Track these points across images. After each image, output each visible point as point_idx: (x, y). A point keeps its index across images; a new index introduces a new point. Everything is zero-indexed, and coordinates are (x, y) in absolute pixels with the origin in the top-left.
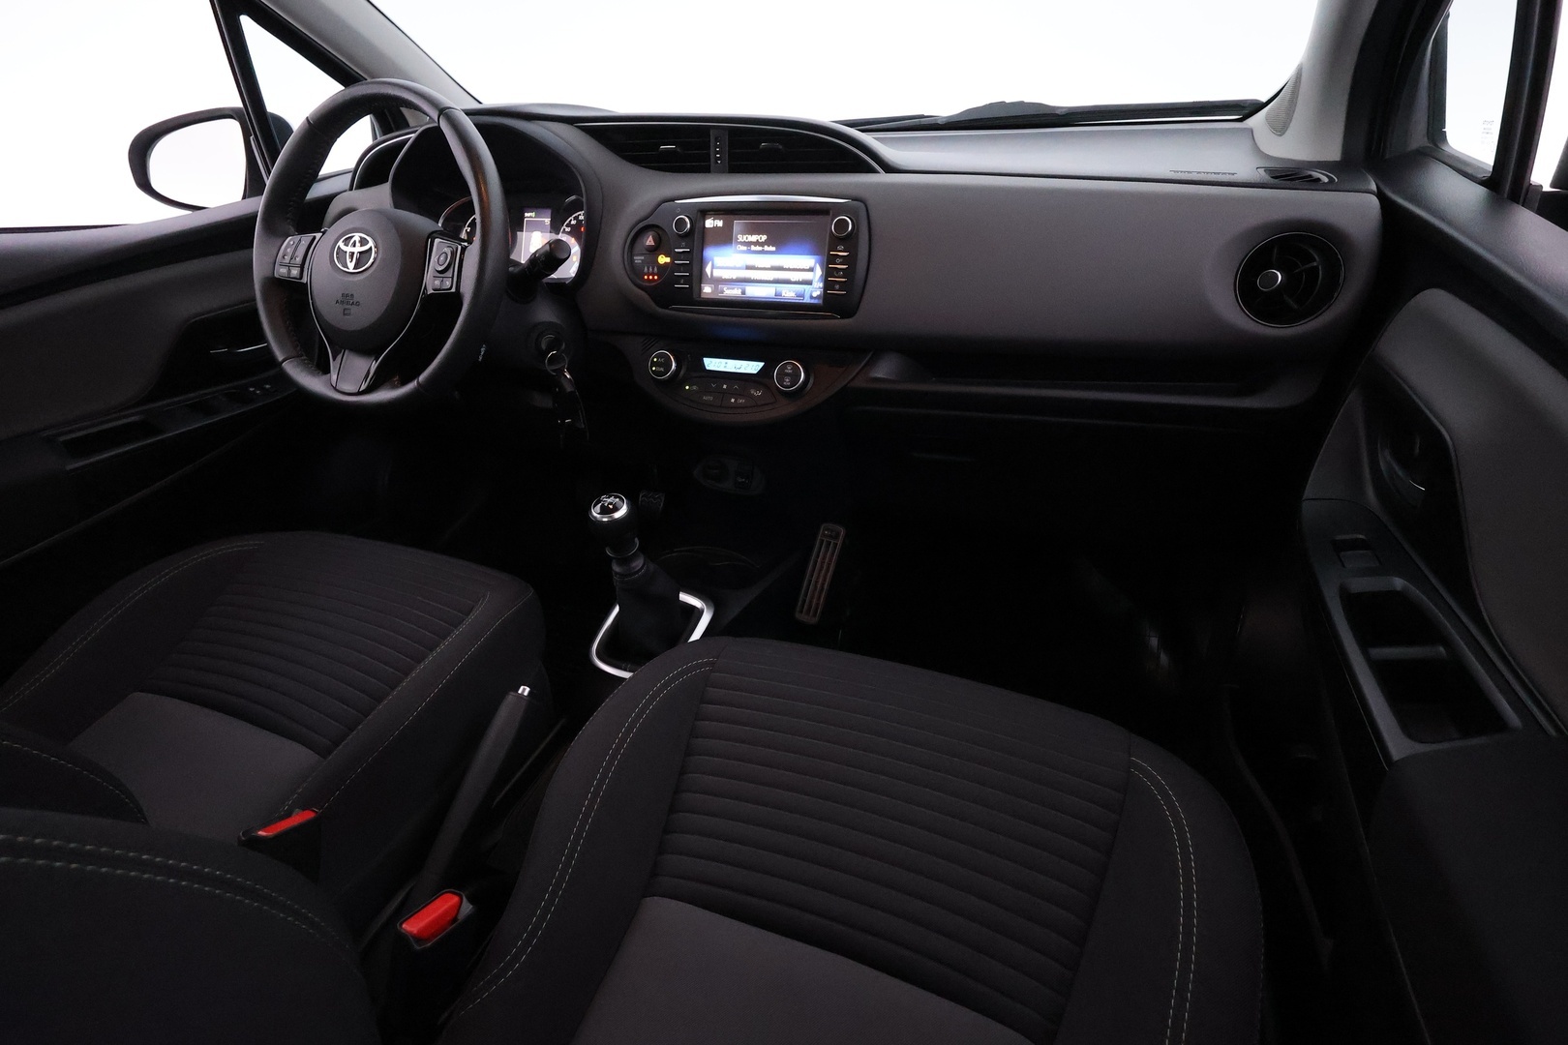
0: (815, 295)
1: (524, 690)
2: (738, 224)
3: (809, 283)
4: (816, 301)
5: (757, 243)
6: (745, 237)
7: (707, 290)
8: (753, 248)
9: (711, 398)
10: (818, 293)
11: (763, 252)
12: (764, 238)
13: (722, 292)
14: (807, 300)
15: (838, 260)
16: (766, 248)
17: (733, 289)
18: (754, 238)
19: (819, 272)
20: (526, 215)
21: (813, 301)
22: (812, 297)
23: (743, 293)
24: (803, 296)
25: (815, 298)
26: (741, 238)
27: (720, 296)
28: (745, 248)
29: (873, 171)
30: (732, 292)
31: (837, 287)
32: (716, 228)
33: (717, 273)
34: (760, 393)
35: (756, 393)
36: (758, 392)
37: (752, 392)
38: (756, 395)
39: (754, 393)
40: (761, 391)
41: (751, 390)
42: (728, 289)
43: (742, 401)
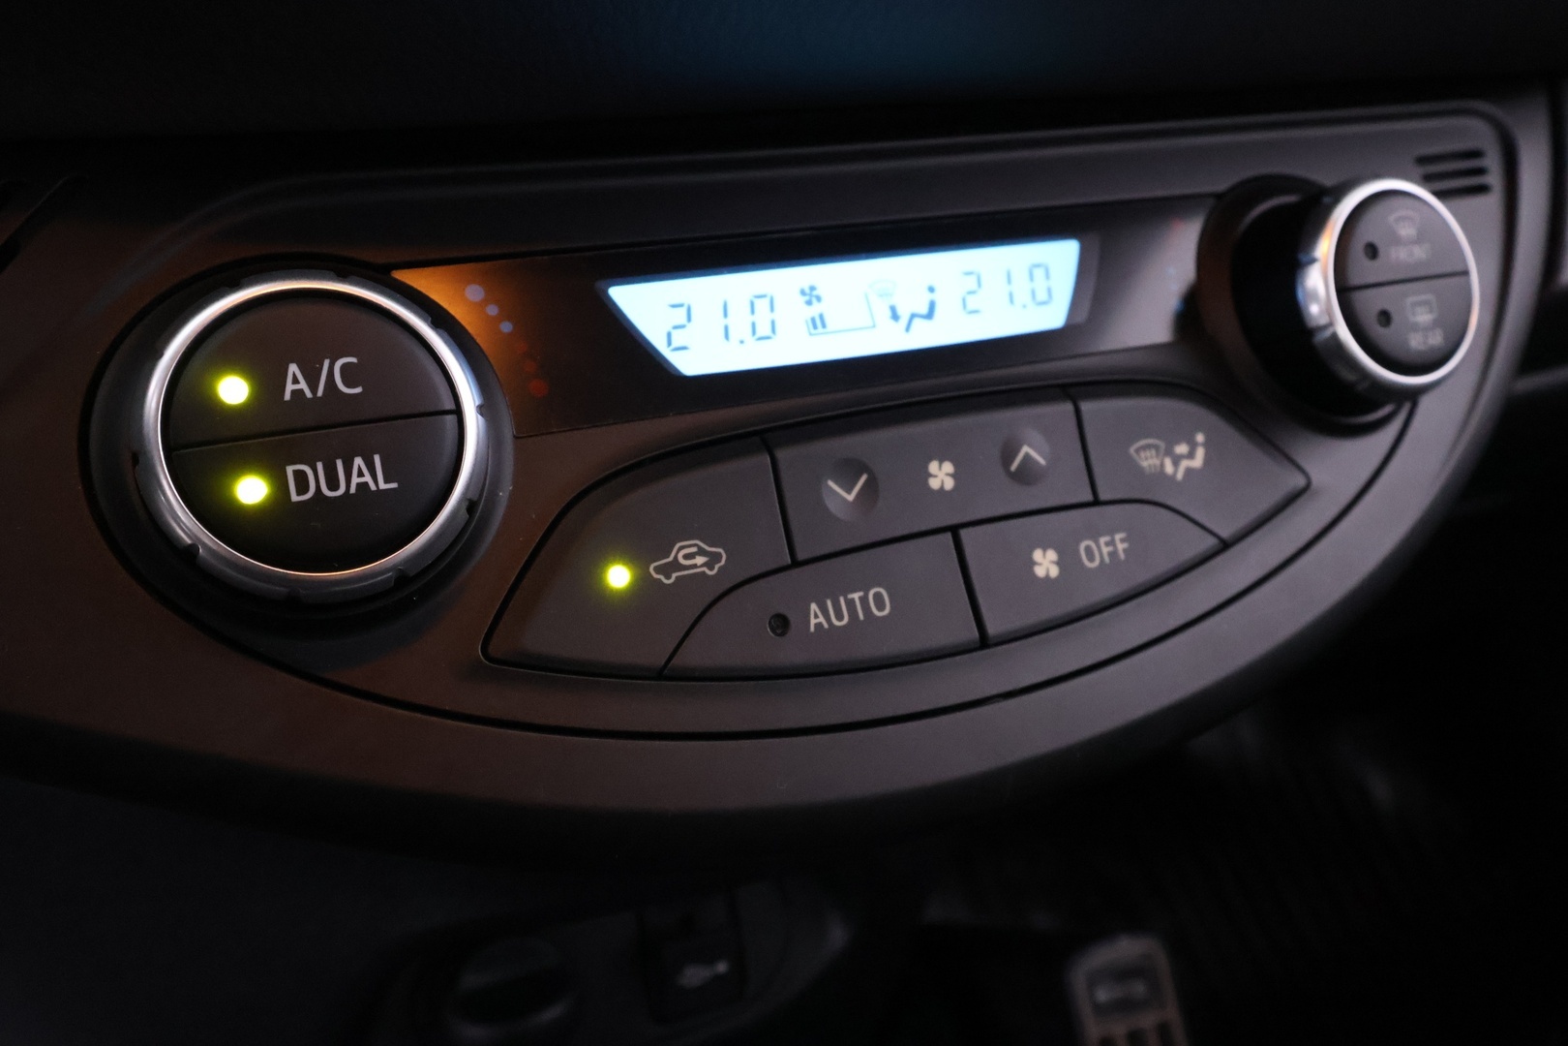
9: (876, 601)
34: (1200, 453)
35: (1176, 461)
36: (1182, 449)
37: (1148, 461)
38: (1180, 476)
39: (1162, 465)
40: (1200, 438)
41: (1137, 451)
43: (1105, 550)
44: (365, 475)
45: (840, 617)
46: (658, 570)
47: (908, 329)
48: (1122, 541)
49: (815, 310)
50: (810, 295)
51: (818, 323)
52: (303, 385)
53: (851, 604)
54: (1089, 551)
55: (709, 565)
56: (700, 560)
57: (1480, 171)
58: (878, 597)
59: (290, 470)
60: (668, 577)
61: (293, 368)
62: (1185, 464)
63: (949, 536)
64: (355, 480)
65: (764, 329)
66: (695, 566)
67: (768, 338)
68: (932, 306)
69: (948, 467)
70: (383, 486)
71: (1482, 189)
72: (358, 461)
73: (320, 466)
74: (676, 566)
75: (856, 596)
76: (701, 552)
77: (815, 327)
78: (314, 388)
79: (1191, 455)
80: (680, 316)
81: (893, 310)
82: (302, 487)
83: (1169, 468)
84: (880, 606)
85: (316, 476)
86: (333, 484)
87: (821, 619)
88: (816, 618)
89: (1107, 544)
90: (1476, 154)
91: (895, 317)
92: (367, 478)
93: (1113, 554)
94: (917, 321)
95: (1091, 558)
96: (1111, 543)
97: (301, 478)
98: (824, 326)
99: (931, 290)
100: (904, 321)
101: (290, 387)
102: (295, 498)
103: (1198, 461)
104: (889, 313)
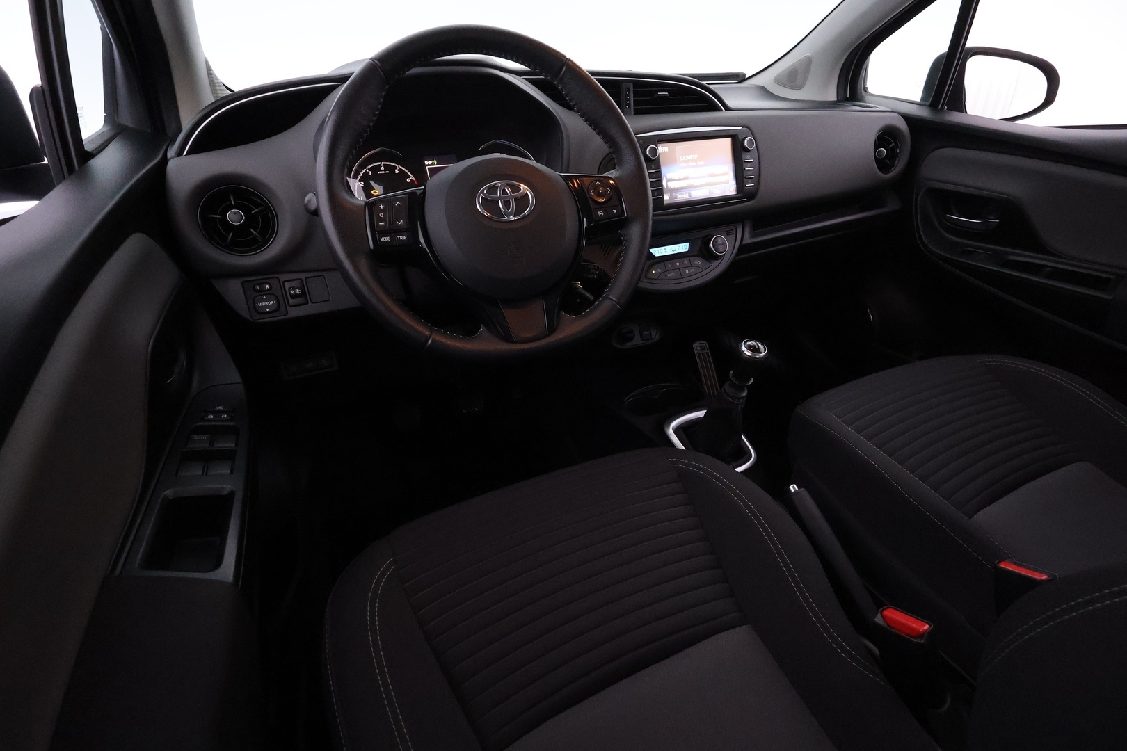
1: (793, 487)
2: (678, 149)
3: (727, 182)
4: (732, 194)
5: (693, 160)
6: (685, 157)
7: (666, 197)
8: (691, 164)
10: (733, 188)
11: (697, 166)
12: (696, 156)
13: (676, 197)
14: (728, 194)
15: (748, 173)
16: (699, 163)
17: (682, 194)
18: (690, 157)
19: (732, 175)
20: (427, 163)
22: (730, 191)
23: (690, 195)
24: (726, 191)
25: (732, 192)
26: (682, 158)
27: (676, 200)
28: (685, 165)
29: (717, 109)
30: (682, 197)
32: (664, 153)
33: (672, 185)
34: (702, 261)
36: (700, 261)
38: (699, 264)
39: (697, 263)
40: (702, 259)
41: (695, 262)
42: (680, 194)
43: (693, 270)
54: (691, 270)
57: (734, 231)
58: (674, 274)
63: (679, 269)
65: (661, 252)
68: (676, 249)
71: (733, 234)
75: (672, 274)
80: (655, 251)
87: (670, 275)
90: (733, 227)
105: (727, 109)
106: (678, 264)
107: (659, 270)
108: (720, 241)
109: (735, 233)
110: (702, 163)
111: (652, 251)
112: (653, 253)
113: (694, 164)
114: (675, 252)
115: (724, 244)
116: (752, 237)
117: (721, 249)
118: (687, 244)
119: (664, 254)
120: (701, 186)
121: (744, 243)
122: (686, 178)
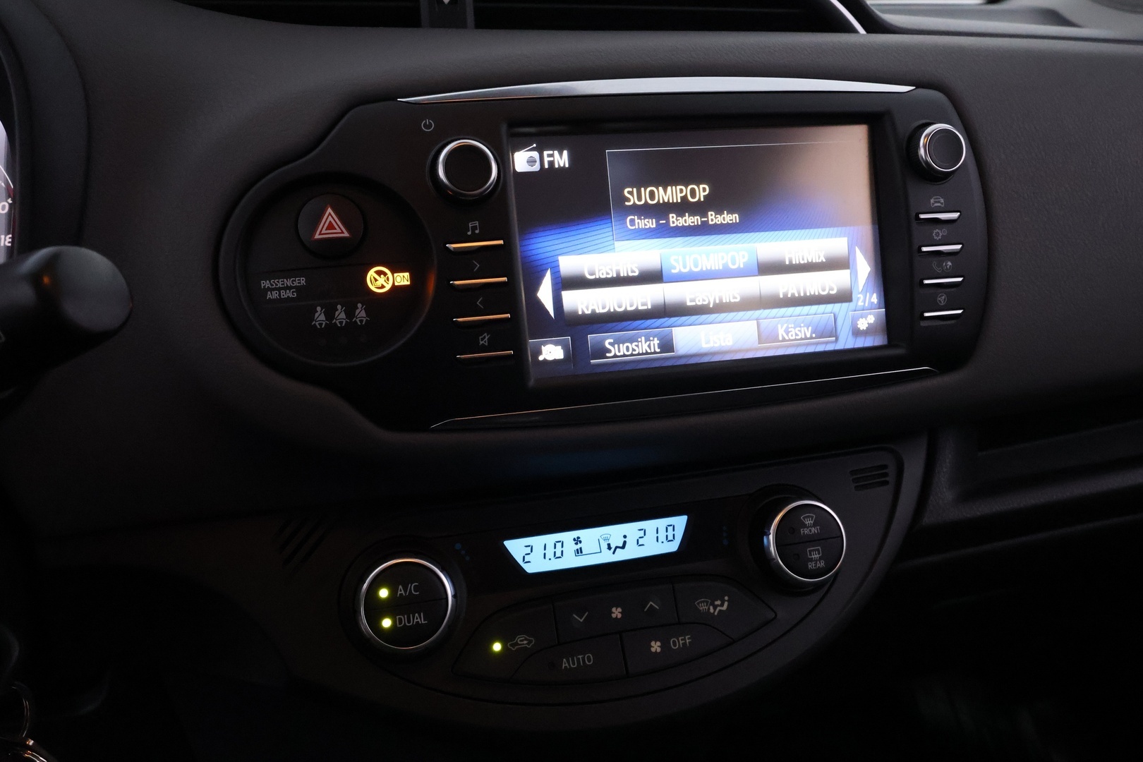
0: (863, 325)
2: (615, 156)
3: (844, 297)
4: (868, 342)
5: (683, 207)
6: (645, 193)
8: (674, 220)
9: (588, 659)
10: (871, 319)
11: (705, 230)
12: (702, 191)
13: (602, 352)
14: (846, 342)
15: (938, 233)
16: (713, 218)
18: (671, 194)
19: (864, 267)
21: (861, 343)
22: (857, 333)
23: (667, 345)
24: (834, 333)
25: (865, 333)
26: (632, 196)
28: (650, 223)
31: (942, 299)
32: (550, 173)
33: (579, 302)
34: (726, 604)
35: (715, 608)
36: (718, 602)
37: (703, 607)
38: (716, 614)
39: (709, 609)
40: (726, 598)
41: (698, 604)
42: (618, 342)
43: (681, 642)
44: (419, 619)
45: (574, 664)
46: (511, 645)
47: (614, 553)
48: (689, 639)
49: (579, 546)
50: (577, 541)
51: (579, 552)
52: (403, 592)
53: (578, 659)
54: (674, 642)
55: (528, 644)
56: (525, 642)
57: (886, 475)
58: (589, 658)
59: (398, 617)
60: (514, 648)
61: (400, 587)
62: (719, 608)
63: (618, 636)
64: (415, 620)
65: (558, 554)
66: (523, 644)
67: (560, 557)
68: (625, 542)
69: (620, 610)
70: (423, 622)
71: (886, 483)
72: (417, 615)
73: (406, 616)
74: (517, 644)
75: (580, 657)
76: (526, 639)
77: (578, 553)
78: (406, 593)
79: (722, 605)
80: (528, 550)
81: (609, 545)
82: (400, 623)
83: (712, 610)
84: (589, 661)
85: (404, 618)
86: (409, 622)
87: (567, 665)
88: (565, 664)
89: (682, 640)
90: (885, 467)
91: (609, 548)
92: (419, 620)
93: (684, 644)
94: (618, 549)
95: (675, 645)
96: (685, 639)
97: (400, 619)
98: (581, 552)
99: (625, 537)
100: (612, 550)
101: (399, 592)
102: (398, 626)
103: (725, 607)
104: (607, 547)
105: (873, 24)
106: (617, 613)
107: (523, 641)
108: (809, 527)
109: (891, 479)
110: (729, 218)
111: (516, 547)
112: (519, 559)
113: (690, 220)
114: (621, 556)
115: (828, 535)
116: (967, 496)
117: (815, 557)
118: (680, 522)
119: (570, 561)
120: (721, 308)
121: (928, 519)
122: (651, 277)
